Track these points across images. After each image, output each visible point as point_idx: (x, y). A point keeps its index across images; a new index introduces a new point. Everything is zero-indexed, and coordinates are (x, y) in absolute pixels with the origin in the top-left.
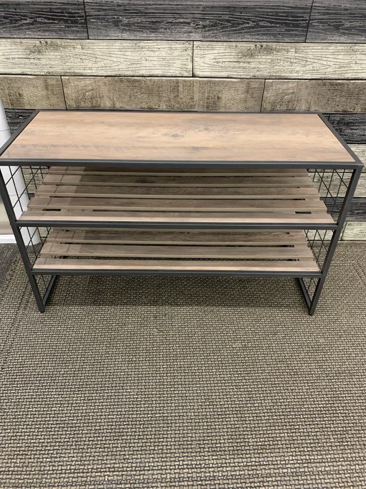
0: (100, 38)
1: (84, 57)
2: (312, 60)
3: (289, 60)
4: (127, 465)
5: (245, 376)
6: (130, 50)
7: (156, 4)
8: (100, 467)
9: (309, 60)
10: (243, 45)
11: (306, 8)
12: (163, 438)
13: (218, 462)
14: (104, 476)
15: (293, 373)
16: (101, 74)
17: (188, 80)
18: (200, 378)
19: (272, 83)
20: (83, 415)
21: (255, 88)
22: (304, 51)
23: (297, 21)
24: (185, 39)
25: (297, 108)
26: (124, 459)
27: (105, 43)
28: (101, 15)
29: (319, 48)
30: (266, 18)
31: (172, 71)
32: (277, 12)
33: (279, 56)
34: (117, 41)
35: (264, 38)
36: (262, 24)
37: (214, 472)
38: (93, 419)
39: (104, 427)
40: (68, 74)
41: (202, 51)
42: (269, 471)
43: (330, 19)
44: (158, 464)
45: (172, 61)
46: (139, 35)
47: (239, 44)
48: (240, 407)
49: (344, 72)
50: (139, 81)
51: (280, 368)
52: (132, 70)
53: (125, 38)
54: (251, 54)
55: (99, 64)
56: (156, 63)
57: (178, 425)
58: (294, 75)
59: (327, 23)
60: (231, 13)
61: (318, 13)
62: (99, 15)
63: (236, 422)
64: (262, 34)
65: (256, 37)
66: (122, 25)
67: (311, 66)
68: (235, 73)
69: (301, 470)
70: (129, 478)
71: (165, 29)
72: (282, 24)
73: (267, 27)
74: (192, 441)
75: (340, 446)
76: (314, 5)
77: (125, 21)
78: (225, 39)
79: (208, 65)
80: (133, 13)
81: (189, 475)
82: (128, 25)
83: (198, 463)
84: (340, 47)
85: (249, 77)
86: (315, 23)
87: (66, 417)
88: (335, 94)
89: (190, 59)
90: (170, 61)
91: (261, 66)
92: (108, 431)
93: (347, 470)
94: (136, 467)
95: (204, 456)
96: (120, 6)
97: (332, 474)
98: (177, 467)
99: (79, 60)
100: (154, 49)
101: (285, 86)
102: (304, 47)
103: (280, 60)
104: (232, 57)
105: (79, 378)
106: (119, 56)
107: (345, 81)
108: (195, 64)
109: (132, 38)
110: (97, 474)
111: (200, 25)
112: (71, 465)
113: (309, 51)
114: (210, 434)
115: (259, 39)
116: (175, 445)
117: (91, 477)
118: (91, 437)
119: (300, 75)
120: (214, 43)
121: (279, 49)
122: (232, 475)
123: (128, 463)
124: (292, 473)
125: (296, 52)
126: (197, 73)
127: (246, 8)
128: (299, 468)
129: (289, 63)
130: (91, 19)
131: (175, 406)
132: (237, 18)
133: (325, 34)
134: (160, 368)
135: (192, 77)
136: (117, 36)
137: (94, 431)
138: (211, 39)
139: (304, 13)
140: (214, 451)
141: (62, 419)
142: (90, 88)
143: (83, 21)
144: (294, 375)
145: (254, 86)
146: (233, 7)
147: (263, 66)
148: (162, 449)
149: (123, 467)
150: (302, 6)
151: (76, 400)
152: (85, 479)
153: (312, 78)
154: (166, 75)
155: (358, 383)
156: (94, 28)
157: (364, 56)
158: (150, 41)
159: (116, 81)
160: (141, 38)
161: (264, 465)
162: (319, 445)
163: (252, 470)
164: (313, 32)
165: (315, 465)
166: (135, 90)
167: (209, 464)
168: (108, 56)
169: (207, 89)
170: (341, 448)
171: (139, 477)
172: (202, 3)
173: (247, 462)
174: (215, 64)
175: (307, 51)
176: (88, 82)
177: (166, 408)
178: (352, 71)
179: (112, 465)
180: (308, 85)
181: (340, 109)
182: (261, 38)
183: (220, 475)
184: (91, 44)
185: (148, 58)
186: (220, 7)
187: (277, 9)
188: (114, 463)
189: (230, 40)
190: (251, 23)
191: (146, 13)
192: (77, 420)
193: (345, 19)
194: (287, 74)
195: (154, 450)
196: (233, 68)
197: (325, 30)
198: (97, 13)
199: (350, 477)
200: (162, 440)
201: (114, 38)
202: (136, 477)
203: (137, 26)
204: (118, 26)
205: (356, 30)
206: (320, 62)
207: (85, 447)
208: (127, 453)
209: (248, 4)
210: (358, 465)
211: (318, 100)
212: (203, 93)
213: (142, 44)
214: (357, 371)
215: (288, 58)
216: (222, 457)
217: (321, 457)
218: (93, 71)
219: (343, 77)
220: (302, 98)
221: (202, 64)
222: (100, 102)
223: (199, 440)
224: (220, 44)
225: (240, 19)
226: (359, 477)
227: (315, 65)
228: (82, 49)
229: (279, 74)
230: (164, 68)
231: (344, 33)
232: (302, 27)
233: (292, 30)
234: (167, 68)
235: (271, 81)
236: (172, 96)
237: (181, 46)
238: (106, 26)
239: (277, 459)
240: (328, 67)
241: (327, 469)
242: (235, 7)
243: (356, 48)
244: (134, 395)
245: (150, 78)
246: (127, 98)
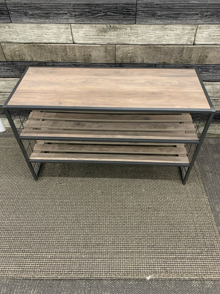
0: (18, 22)
1: (11, 33)
2: (141, 34)
3: (128, 34)
4: (31, 250)
5: (99, 209)
6: (36, 29)
7: (46, 3)
8: (18, 250)
9: (139, 34)
10: (99, 26)
11: (133, 4)
12: (51, 238)
13: (75, 250)
14: (19, 254)
15: (124, 208)
16: (22, 42)
17: (71, 46)
18: (75, 209)
19: (119, 47)
20: (14, 225)
21: (110, 50)
22: (136, 29)
23: (129, 12)
24: (66, 23)
25: (136, 61)
26: (30, 247)
27: (21, 25)
28: (16, 10)
29: (144, 27)
30: (111, 10)
31: (61, 41)
32: (116, 7)
33: (122, 32)
34: (28, 24)
35: (111, 21)
36: (108, 13)
37: (72, 255)
38: (18, 227)
39: (23, 231)
40: (4, 42)
41: (77, 29)
42: (99, 256)
43: (148, 10)
44: (46, 250)
45: (60, 35)
46: (39, 21)
47: (97, 25)
48: (92, 224)
49: (161, 41)
50: (44, 46)
51: (118, 205)
52: (39, 40)
53: (32, 22)
54: (105, 31)
55: (20, 37)
56: (51, 36)
57: (59, 232)
58: (132, 43)
59: (147, 12)
60: (90, 8)
61: (141, 7)
62: (15, 10)
63: (88, 232)
64: (110, 19)
65: (107, 21)
66: (29, 15)
67: (141, 37)
68: (97, 42)
69: (114, 256)
70: (31, 256)
71: (54, 17)
72: (120, 13)
73: (112, 15)
74: (64, 240)
75: (137, 245)
76: (138, 2)
77: (30, 13)
78: (88, 23)
79: (81, 37)
80: (34, 8)
81: (60, 256)
82: (32, 15)
83: (65, 250)
84: (156, 26)
85: (106, 44)
86: (140, 13)
87: (5, 225)
88: (157, 53)
89: (70, 34)
90: (59, 35)
91: (112, 38)
92: (25, 233)
93: (137, 257)
94: (35, 251)
95: (69, 247)
96: (26, 4)
97: (129, 259)
98: (55, 252)
99: (9, 34)
100: (49, 28)
101: (127, 49)
102: (135, 26)
103: (122, 34)
104: (94, 32)
105: (15, 206)
106: (30, 32)
107: (162, 46)
108: (74, 36)
109: (36, 22)
110: (16, 253)
111: (73, 14)
112: (5, 249)
113: (138, 29)
114: (74, 237)
115: (108, 22)
116: (56, 242)
117: (13, 254)
118: (16, 236)
119: (135, 43)
120: (83, 25)
121: (120, 28)
122: (80, 257)
123: (31, 249)
124: (110, 257)
125: (131, 30)
126: (76, 41)
127: (98, 4)
128: (114, 255)
129: (128, 36)
130: (11, 12)
131: (60, 223)
132: (93, 10)
133: (146, 19)
134: (56, 203)
135: (73, 44)
136: (27, 21)
137: (18, 233)
138: (81, 23)
139: (133, 7)
140: (74, 245)
141: (3, 226)
142: (18, 50)
143: (7, 13)
144: (124, 209)
145: (110, 49)
146: (90, 4)
147: (113, 38)
148: (49, 243)
149: (29, 251)
150: (131, 3)
151: (12, 218)
152: (10, 255)
153: (143, 44)
154: (59, 43)
155: (157, 214)
156: (13, 17)
157: (171, 31)
158: (46, 24)
159: (31, 46)
160: (41, 22)
161: (97, 253)
162: (127, 245)
163: (91, 255)
164: (140, 18)
165: (122, 254)
166: (43, 51)
167: (70, 251)
168: (24, 32)
169: (82, 50)
170: (138, 247)
171: (36, 256)
172: (72, 2)
173: (89, 251)
174: (85, 36)
175: (137, 29)
176: (16, 47)
177: (55, 223)
178: (165, 40)
179: (24, 250)
180: (141, 48)
181: (161, 61)
182: (109, 21)
183: (75, 256)
184: (13, 26)
185: (46, 33)
186: (82, 4)
187: (116, 5)
188: (25, 249)
189: (91, 23)
190: (102, 13)
191: (41, 8)
192: (11, 227)
193: (157, 10)
194: (127, 42)
195: (45, 243)
196: (96, 39)
197: (146, 17)
198: (14, 9)
199: (138, 261)
200: (50, 239)
201: (26, 22)
202: (34, 256)
203: (38, 15)
204: (27, 15)
205: (165, 16)
206: (146, 35)
207: (13, 241)
208: (32, 244)
209: (99, 2)
210: (144, 255)
211: (148, 56)
212: (81, 53)
213: (42, 25)
214: (158, 208)
215: (127, 33)
216: (77, 248)
217: (126, 250)
218: (17, 40)
219: (160, 44)
220: (138, 55)
221: (78, 37)
222: (24, 57)
223: (68, 240)
224: (86, 25)
225: (95, 11)
226: (142, 261)
227: (143, 37)
228: (9, 28)
229: (123, 42)
230: (56, 39)
231: (158, 18)
232: (133, 15)
233: (127, 17)
234: (58, 39)
235: (119, 46)
236: (64, 54)
237: (64, 26)
238: (20, 16)
239: (104, 250)
240: (151, 38)
241: (127, 256)
242: (92, 4)
243: (166, 27)
244: (40, 216)
245: (49, 44)
246: (39, 55)
